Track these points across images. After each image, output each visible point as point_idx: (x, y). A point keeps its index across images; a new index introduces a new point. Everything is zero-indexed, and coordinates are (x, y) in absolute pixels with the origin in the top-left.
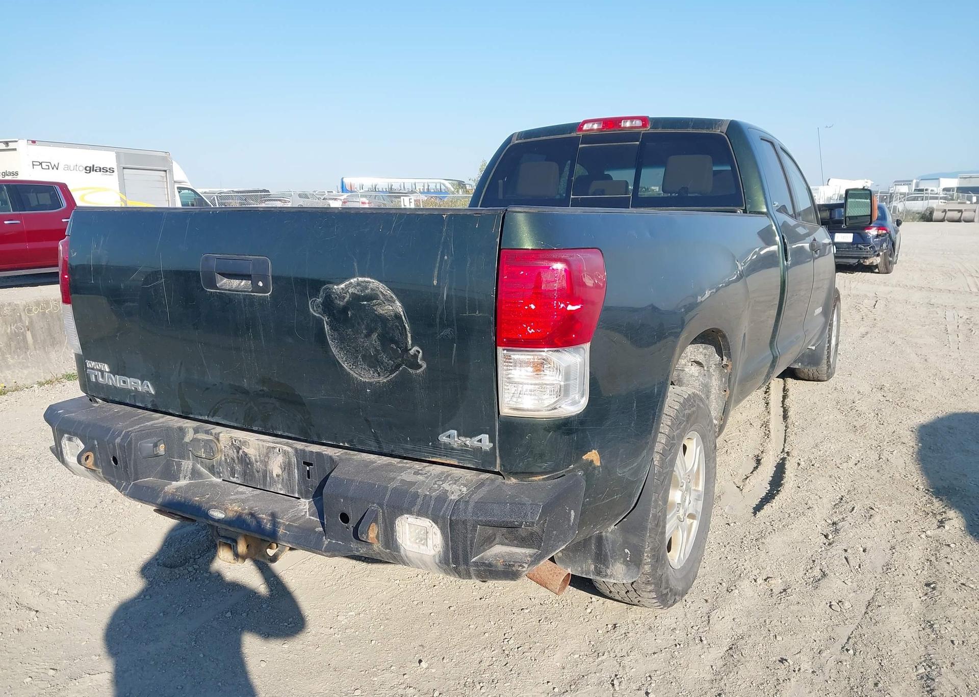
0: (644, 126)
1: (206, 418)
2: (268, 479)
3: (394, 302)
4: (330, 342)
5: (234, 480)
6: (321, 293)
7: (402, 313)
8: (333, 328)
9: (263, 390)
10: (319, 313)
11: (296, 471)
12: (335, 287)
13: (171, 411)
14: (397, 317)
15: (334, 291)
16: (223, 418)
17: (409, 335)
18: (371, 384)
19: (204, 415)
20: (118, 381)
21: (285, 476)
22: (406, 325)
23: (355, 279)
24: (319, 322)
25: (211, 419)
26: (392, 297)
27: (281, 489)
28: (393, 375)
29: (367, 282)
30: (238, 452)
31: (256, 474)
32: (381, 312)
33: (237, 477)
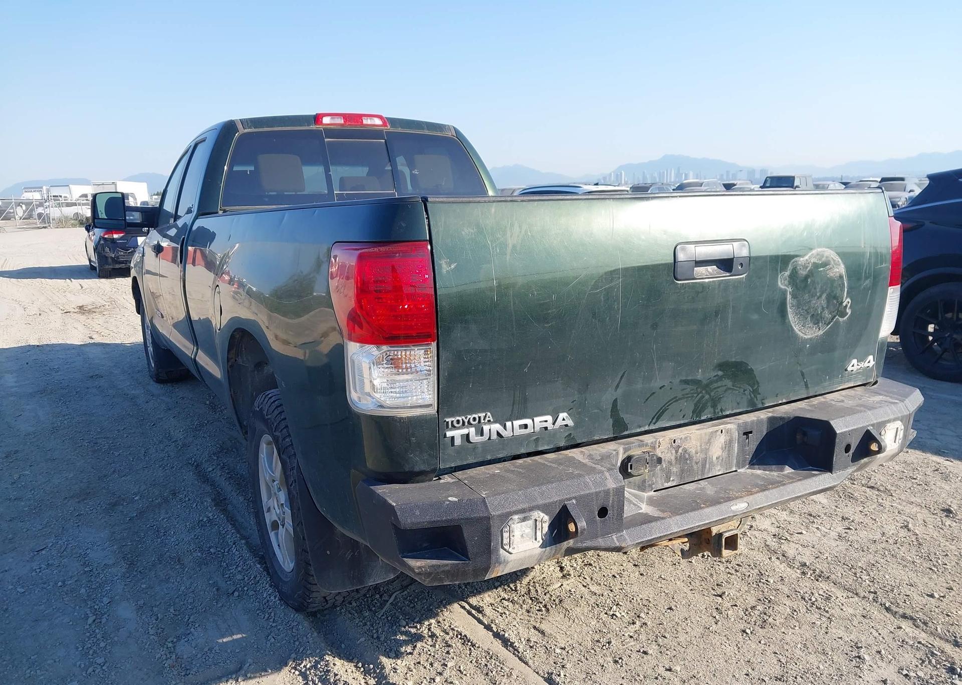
0: (385, 124)
1: (647, 428)
2: (707, 466)
3: (839, 265)
4: (789, 310)
5: (670, 484)
6: (790, 266)
7: (844, 273)
8: (794, 296)
9: (717, 375)
10: (785, 285)
11: (736, 445)
12: (802, 259)
13: (596, 438)
14: (841, 277)
15: (800, 263)
16: (669, 420)
17: (846, 290)
18: (811, 339)
19: (645, 425)
20: (514, 428)
21: (725, 455)
22: (845, 282)
23: (816, 250)
24: (784, 293)
25: (652, 427)
26: (838, 261)
27: (719, 470)
28: (828, 327)
29: (824, 252)
30: (677, 452)
31: (695, 467)
32: (832, 275)
33: (673, 480)
